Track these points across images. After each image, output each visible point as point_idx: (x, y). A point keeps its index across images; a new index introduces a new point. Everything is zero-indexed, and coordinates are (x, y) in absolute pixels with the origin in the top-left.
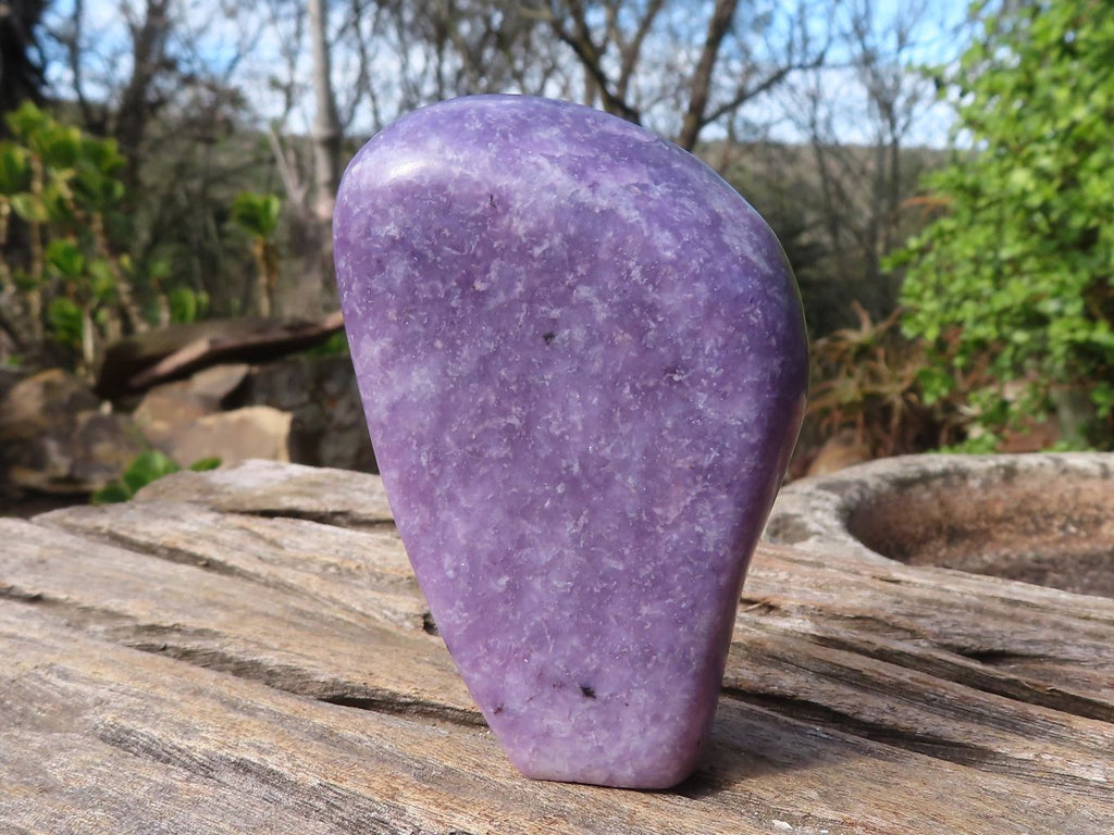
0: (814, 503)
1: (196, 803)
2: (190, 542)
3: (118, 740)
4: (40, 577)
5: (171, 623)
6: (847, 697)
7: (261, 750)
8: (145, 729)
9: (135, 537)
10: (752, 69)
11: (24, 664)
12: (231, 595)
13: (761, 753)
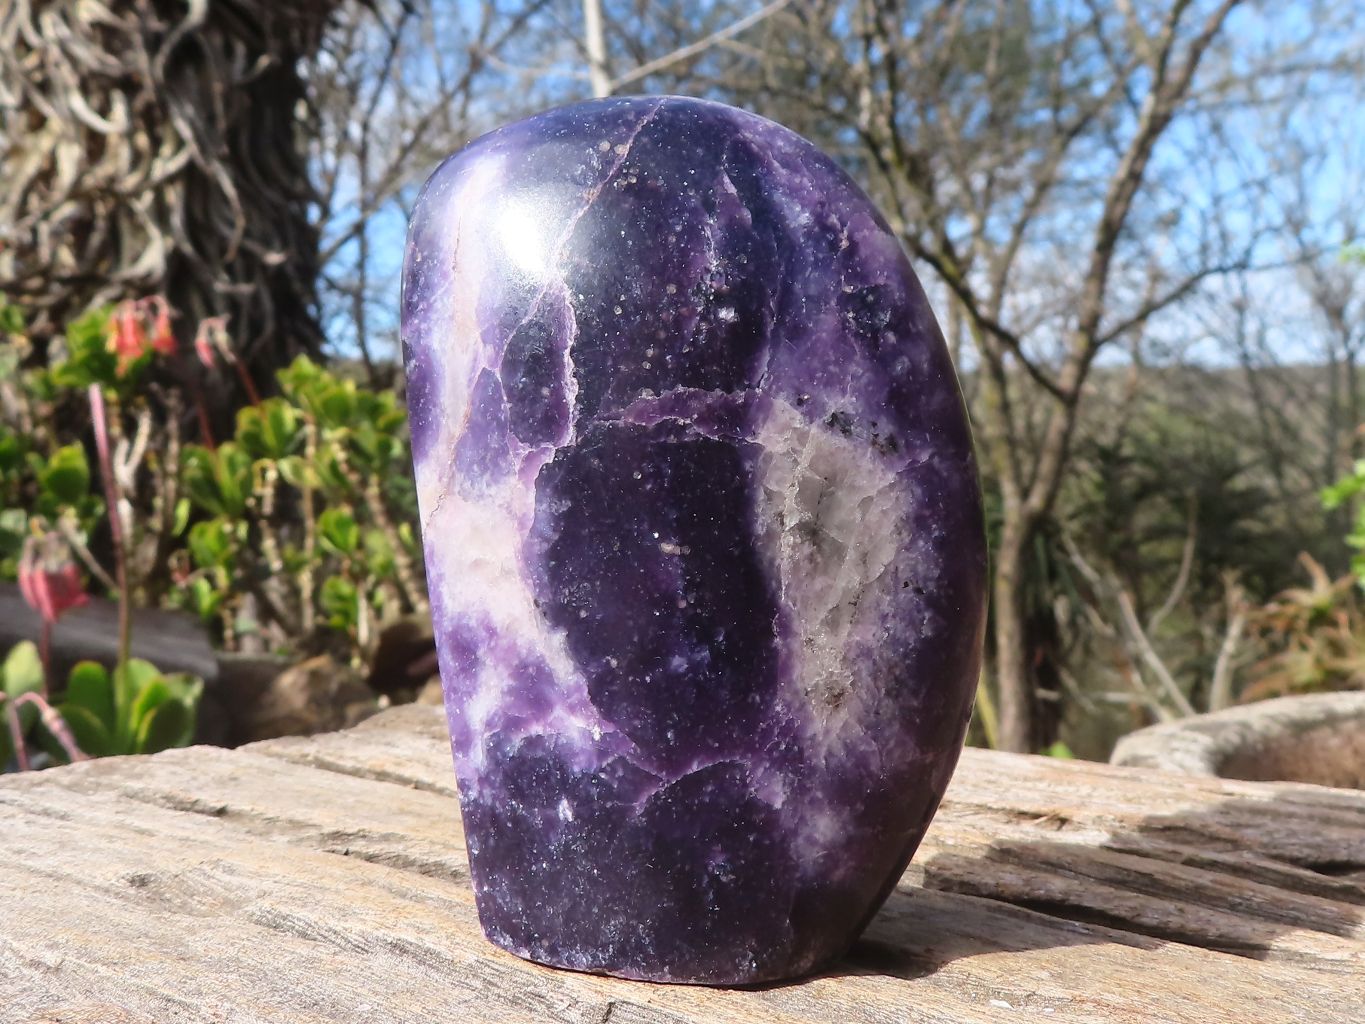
0: (1175, 744)
1: (338, 972)
2: (398, 764)
3: (275, 925)
4: (227, 791)
5: (355, 830)
6: (1129, 898)
7: (419, 930)
8: (301, 913)
9: (341, 762)
10: (1157, 277)
11: (190, 860)
12: (426, 805)
13: (995, 939)
